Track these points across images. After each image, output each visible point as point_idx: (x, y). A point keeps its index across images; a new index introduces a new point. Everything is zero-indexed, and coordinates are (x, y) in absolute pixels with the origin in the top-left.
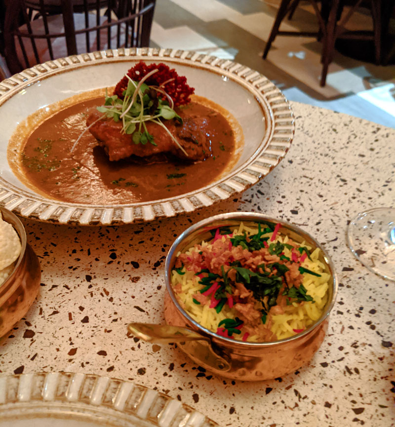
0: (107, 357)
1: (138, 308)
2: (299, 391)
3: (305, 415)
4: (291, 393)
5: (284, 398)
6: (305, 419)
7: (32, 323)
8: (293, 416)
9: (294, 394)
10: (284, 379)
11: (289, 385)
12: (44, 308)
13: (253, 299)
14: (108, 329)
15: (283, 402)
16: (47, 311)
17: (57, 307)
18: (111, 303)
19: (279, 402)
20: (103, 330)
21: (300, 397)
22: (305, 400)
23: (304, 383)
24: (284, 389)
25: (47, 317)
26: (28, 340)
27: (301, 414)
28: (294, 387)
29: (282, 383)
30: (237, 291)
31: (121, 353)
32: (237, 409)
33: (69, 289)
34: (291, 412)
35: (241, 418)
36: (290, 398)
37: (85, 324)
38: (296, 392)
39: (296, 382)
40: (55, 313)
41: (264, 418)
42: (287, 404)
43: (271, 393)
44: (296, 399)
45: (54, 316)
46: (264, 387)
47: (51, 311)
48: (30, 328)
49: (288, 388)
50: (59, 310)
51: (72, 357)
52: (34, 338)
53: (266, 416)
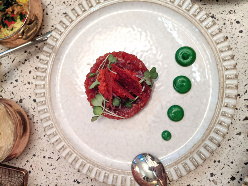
0: (32, 70)
1: (13, 61)
2: (48, 4)
3: (56, 3)
4: (48, 7)
5: (50, 9)
6: (57, 3)
7: (17, 101)
8: (56, 7)
9: (49, 6)
10: (44, 8)
11: (45, 7)
12: (10, 98)
13: (13, 7)
14: (21, 71)
15: (51, 10)
16: (12, 96)
17: (10, 93)
18: (10, 72)
19: (51, 11)
20: (21, 73)
21: (50, 4)
22: (51, 2)
23: (46, 2)
24: (47, 9)
25: (14, 96)
26: (23, 101)
27: (55, 4)
28: (47, 5)
29: (45, 9)
30: (9, 13)
31: (30, 66)
32: (52, 25)
33: (2, 90)
34: (55, 8)
35: (55, 24)
36: (50, 7)
37: (18, 80)
38: (48, 5)
39: (45, 5)
40: (13, 93)
41: (56, 16)
42: (52, 8)
43: (48, 13)
44: (50, 5)
45: (14, 94)
46: (46, 15)
47: (12, 95)
48: (19, 101)
49: (47, 7)
50: (12, 92)
51: (31, 83)
52: (22, 98)
53: (55, 15)
